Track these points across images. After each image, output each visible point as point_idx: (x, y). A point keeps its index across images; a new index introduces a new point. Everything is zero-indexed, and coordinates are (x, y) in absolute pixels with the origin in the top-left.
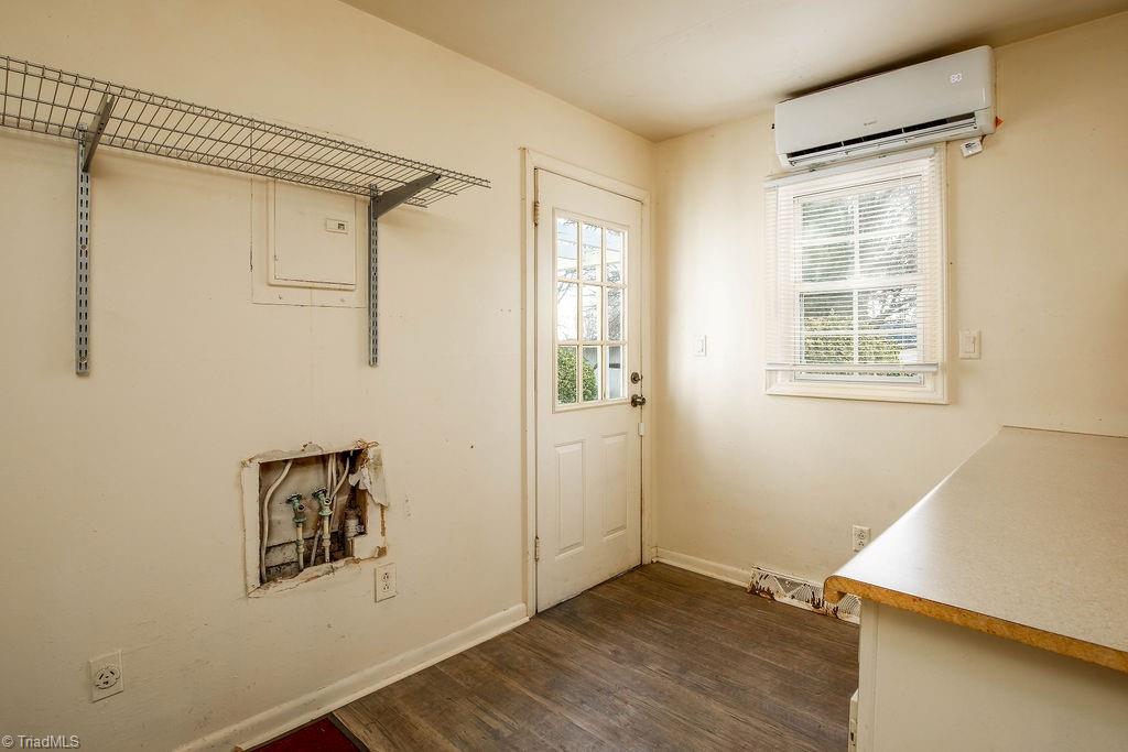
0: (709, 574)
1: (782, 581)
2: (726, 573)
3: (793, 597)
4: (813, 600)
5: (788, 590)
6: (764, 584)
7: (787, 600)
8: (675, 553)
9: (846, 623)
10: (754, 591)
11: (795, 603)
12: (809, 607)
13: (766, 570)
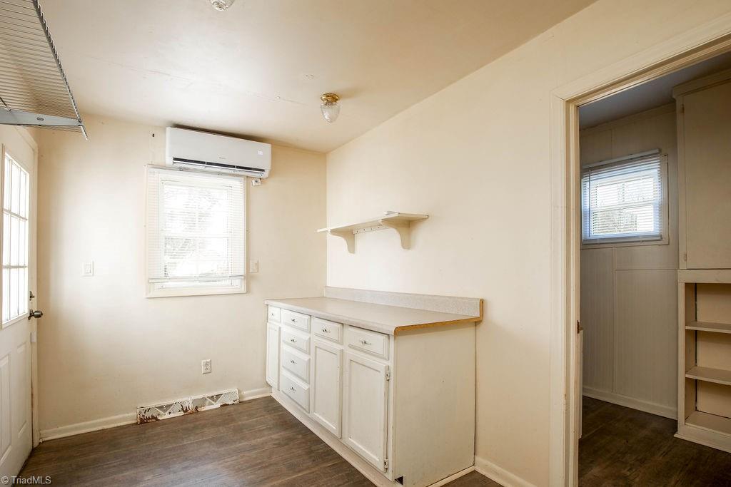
0: (100, 428)
1: (161, 408)
2: (115, 421)
3: (170, 413)
4: (183, 409)
5: (165, 411)
6: (148, 415)
7: (166, 416)
8: (60, 428)
9: (204, 411)
10: (143, 421)
11: (172, 415)
12: (182, 413)
13: (147, 406)
